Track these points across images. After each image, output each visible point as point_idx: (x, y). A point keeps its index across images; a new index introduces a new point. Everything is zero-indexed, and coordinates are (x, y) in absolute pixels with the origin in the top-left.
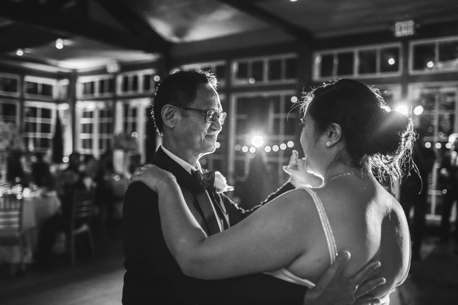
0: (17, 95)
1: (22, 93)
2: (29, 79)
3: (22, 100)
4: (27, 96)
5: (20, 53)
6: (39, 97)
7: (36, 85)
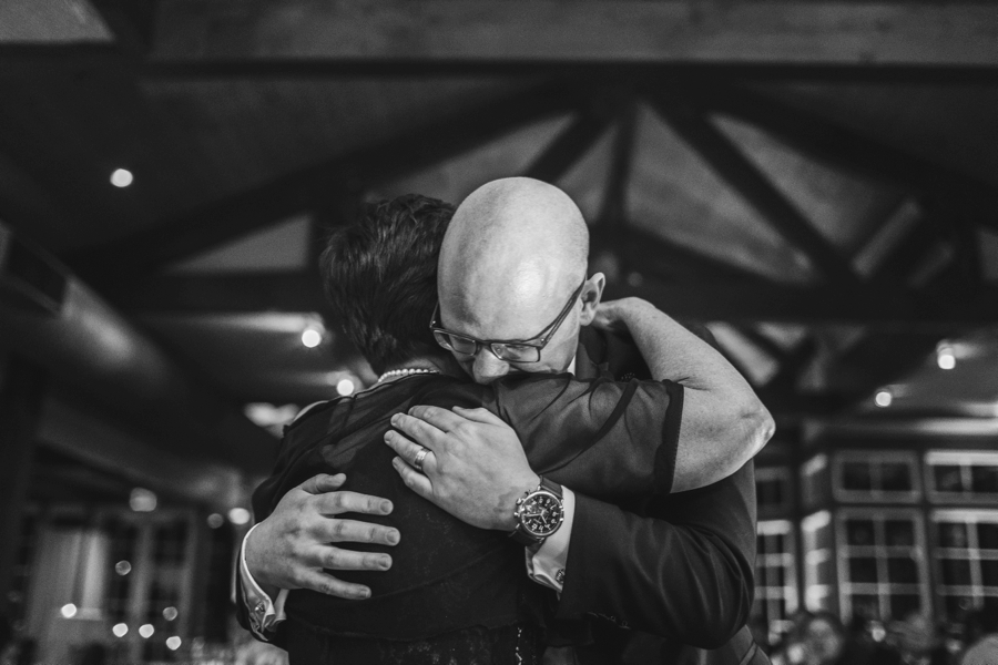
0: (914, 495)
1: (923, 489)
2: (937, 458)
3: (926, 507)
4: (935, 496)
5: (883, 399)
6: (968, 497)
7: (956, 469)
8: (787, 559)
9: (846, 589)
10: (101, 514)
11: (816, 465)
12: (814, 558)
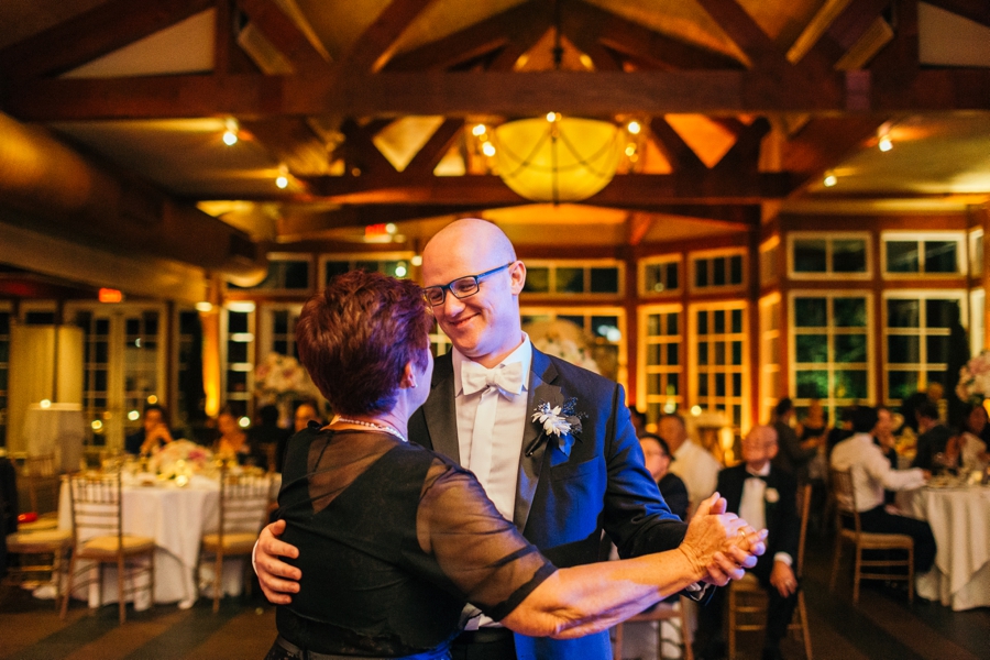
0: (867, 274)
1: (876, 270)
2: (890, 236)
3: (878, 285)
5: (830, 181)
6: (922, 276)
7: (913, 246)
8: (744, 337)
9: (793, 367)
10: (70, 310)
11: (772, 243)
12: (768, 336)
